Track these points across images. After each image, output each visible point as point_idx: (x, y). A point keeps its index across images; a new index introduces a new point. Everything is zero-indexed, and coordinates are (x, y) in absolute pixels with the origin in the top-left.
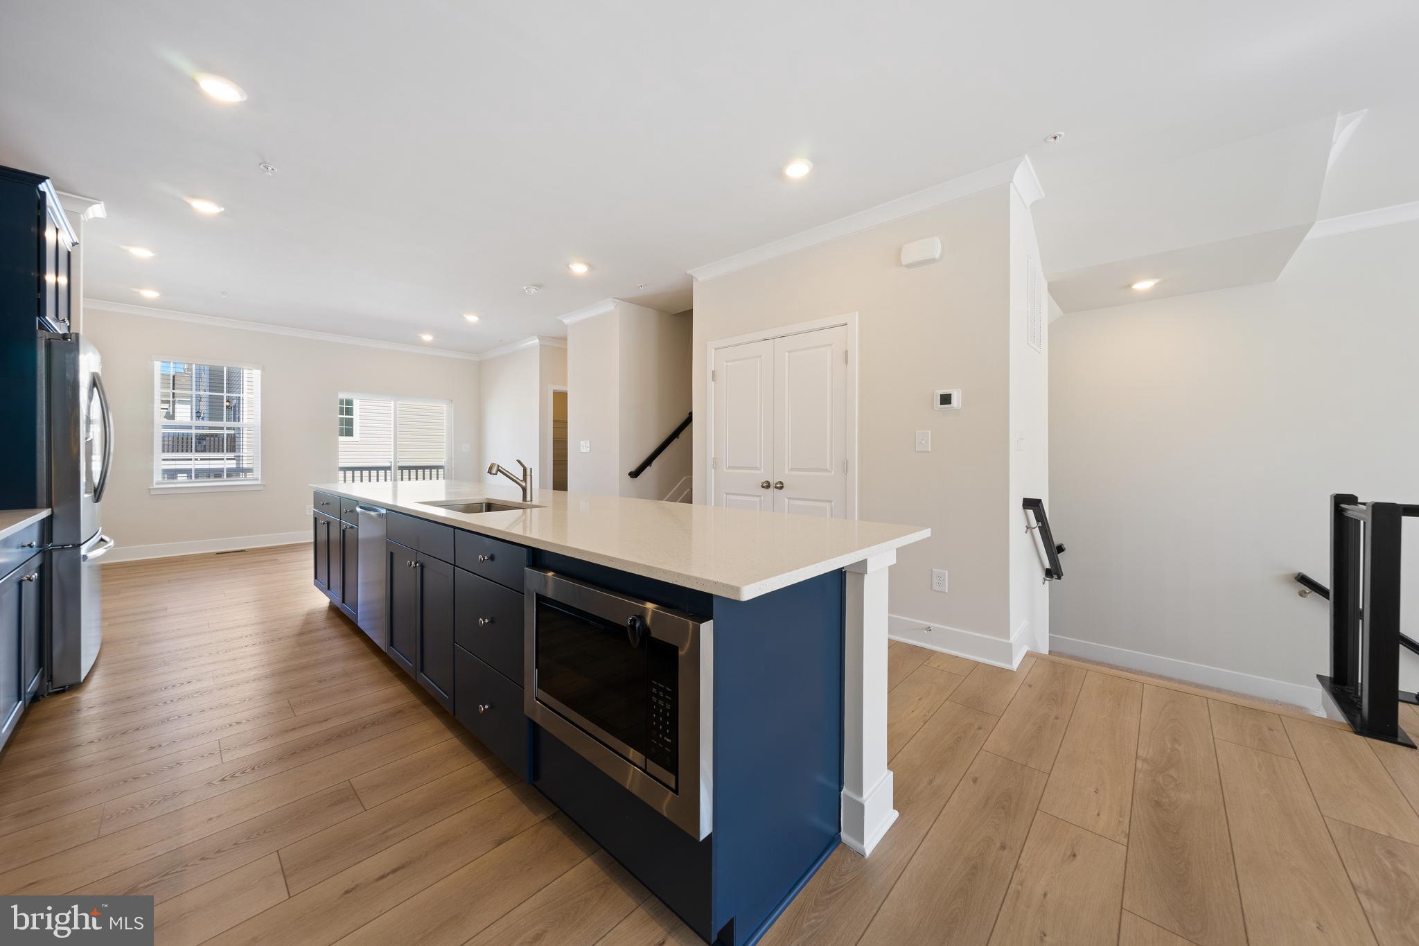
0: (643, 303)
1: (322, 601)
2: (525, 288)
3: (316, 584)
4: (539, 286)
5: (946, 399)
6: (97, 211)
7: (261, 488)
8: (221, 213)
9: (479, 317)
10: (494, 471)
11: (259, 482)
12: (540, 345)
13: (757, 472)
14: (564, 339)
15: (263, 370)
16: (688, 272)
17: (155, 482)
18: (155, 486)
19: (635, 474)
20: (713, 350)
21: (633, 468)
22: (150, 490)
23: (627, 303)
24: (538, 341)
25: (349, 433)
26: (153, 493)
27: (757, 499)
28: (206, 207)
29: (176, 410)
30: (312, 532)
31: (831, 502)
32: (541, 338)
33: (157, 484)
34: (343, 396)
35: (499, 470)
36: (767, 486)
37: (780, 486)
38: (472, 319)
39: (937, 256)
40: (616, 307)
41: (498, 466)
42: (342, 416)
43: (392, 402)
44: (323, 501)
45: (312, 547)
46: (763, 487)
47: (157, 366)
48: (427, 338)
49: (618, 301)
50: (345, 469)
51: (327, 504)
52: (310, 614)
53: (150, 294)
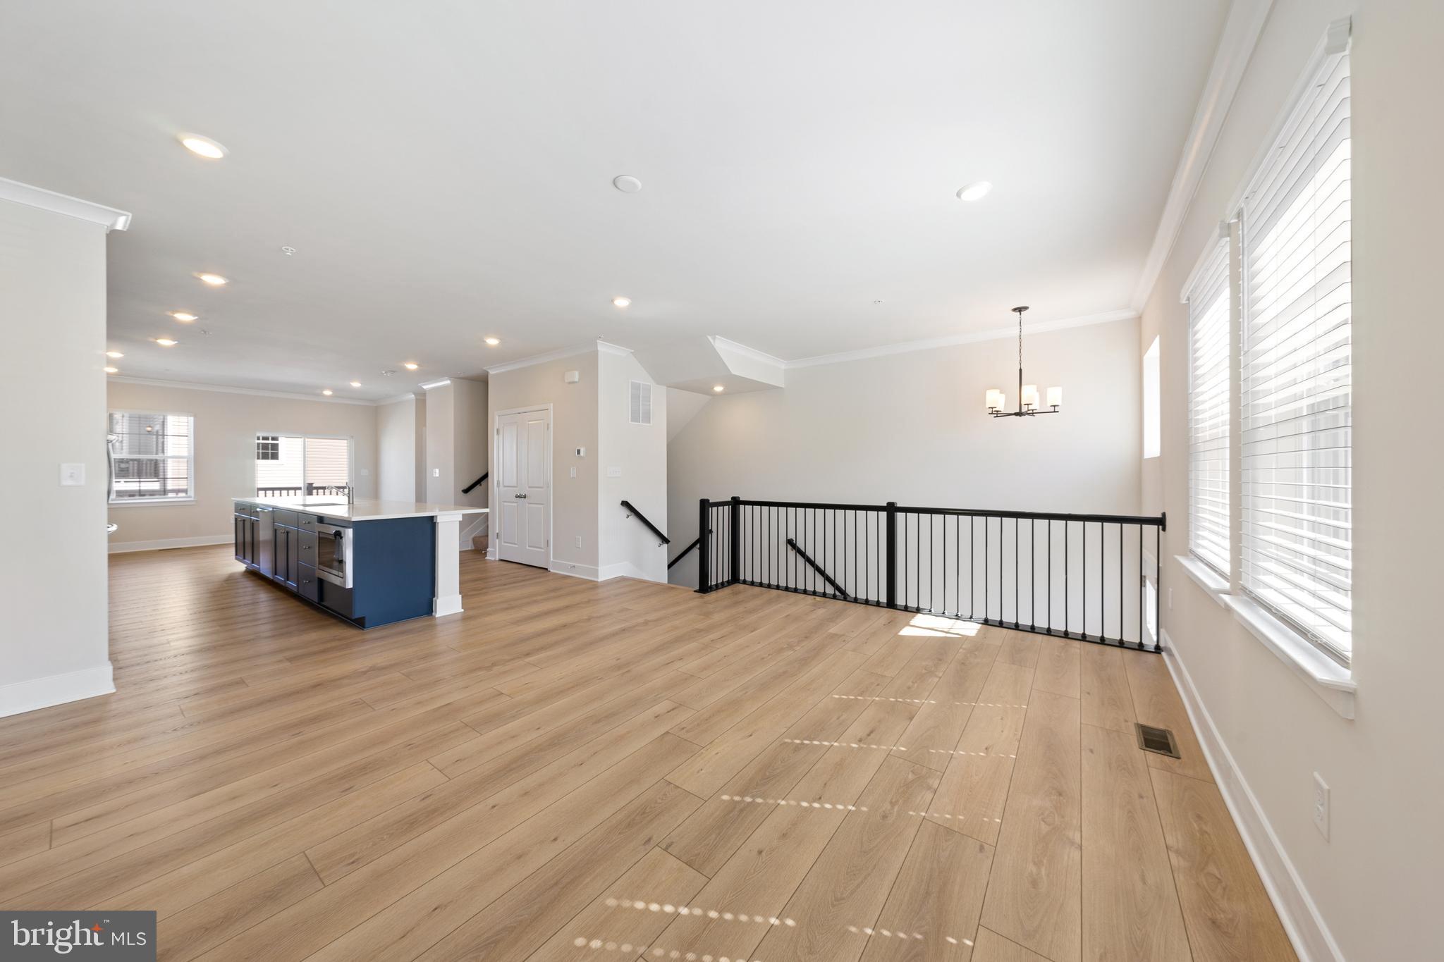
1: (241, 567)
3: (236, 559)
5: (579, 452)
7: (194, 502)
9: (361, 384)
11: (192, 499)
12: (415, 398)
13: (516, 489)
15: (195, 416)
16: (485, 368)
19: (466, 491)
20: (497, 416)
21: (465, 487)
24: (413, 396)
27: (515, 504)
30: (234, 536)
32: (415, 394)
37: (525, 496)
38: (356, 384)
39: (577, 380)
40: (451, 382)
43: (303, 439)
44: (240, 508)
45: (234, 545)
46: (518, 497)
48: (328, 393)
49: (453, 379)
51: (243, 509)
52: (233, 576)
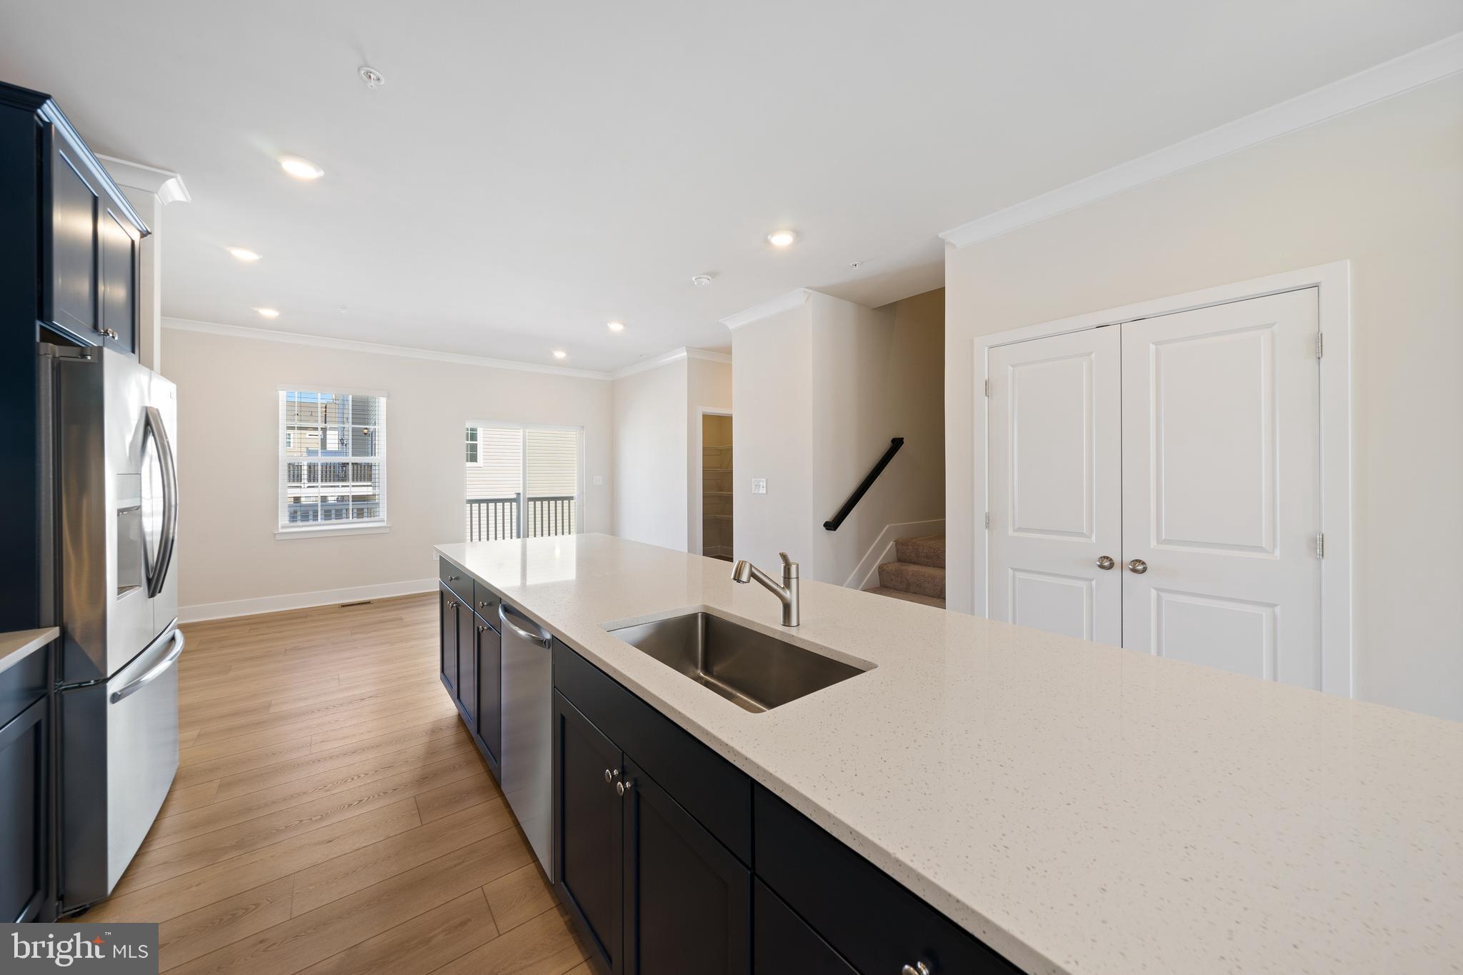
0: (837, 293)
2: (694, 279)
4: (713, 274)
6: (174, 189)
7: (387, 531)
8: (319, 180)
9: (625, 325)
10: (744, 577)
11: (384, 524)
12: (689, 359)
13: (1082, 540)
14: (727, 351)
15: (388, 397)
16: (941, 235)
17: (280, 526)
18: (281, 531)
19: (832, 525)
20: (986, 348)
21: (829, 516)
22: (275, 534)
23: (821, 294)
24: (687, 354)
25: (473, 458)
26: (278, 538)
28: (300, 170)
29: (328, 437)
31: (1273, 606)
32: (690, 350)
33: (283, 527)
34: (469, 425)
35: (753, 575)
36: (1106, 563)
37: (1139, 567)
38: (616, 327)
40: (807, 299)
41: (751, 566)
42: (468, 442)
43: (521, 430)
44: (452, 575)
46: (1101, 567)
47: (282, 395)
48: (560, 355)
49: (811, 291)
50: (471, 502)
51: (457, 578)
52: (435, 730)
53: (269, 313)
